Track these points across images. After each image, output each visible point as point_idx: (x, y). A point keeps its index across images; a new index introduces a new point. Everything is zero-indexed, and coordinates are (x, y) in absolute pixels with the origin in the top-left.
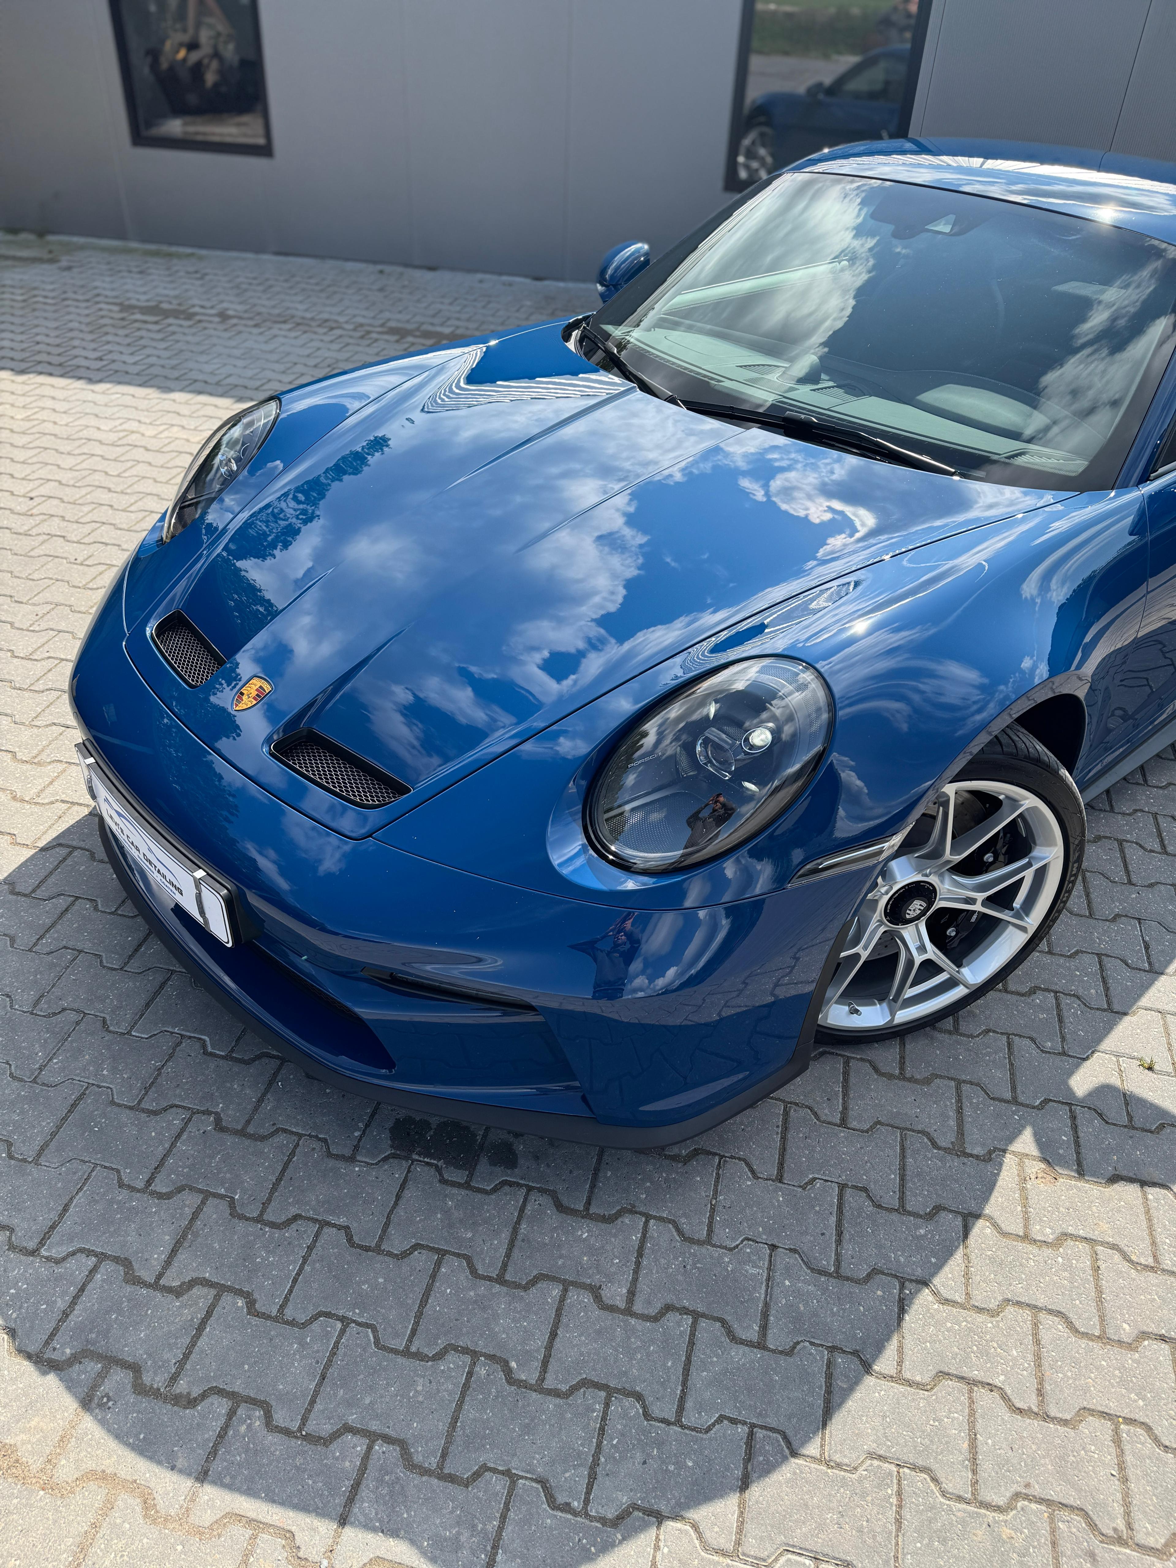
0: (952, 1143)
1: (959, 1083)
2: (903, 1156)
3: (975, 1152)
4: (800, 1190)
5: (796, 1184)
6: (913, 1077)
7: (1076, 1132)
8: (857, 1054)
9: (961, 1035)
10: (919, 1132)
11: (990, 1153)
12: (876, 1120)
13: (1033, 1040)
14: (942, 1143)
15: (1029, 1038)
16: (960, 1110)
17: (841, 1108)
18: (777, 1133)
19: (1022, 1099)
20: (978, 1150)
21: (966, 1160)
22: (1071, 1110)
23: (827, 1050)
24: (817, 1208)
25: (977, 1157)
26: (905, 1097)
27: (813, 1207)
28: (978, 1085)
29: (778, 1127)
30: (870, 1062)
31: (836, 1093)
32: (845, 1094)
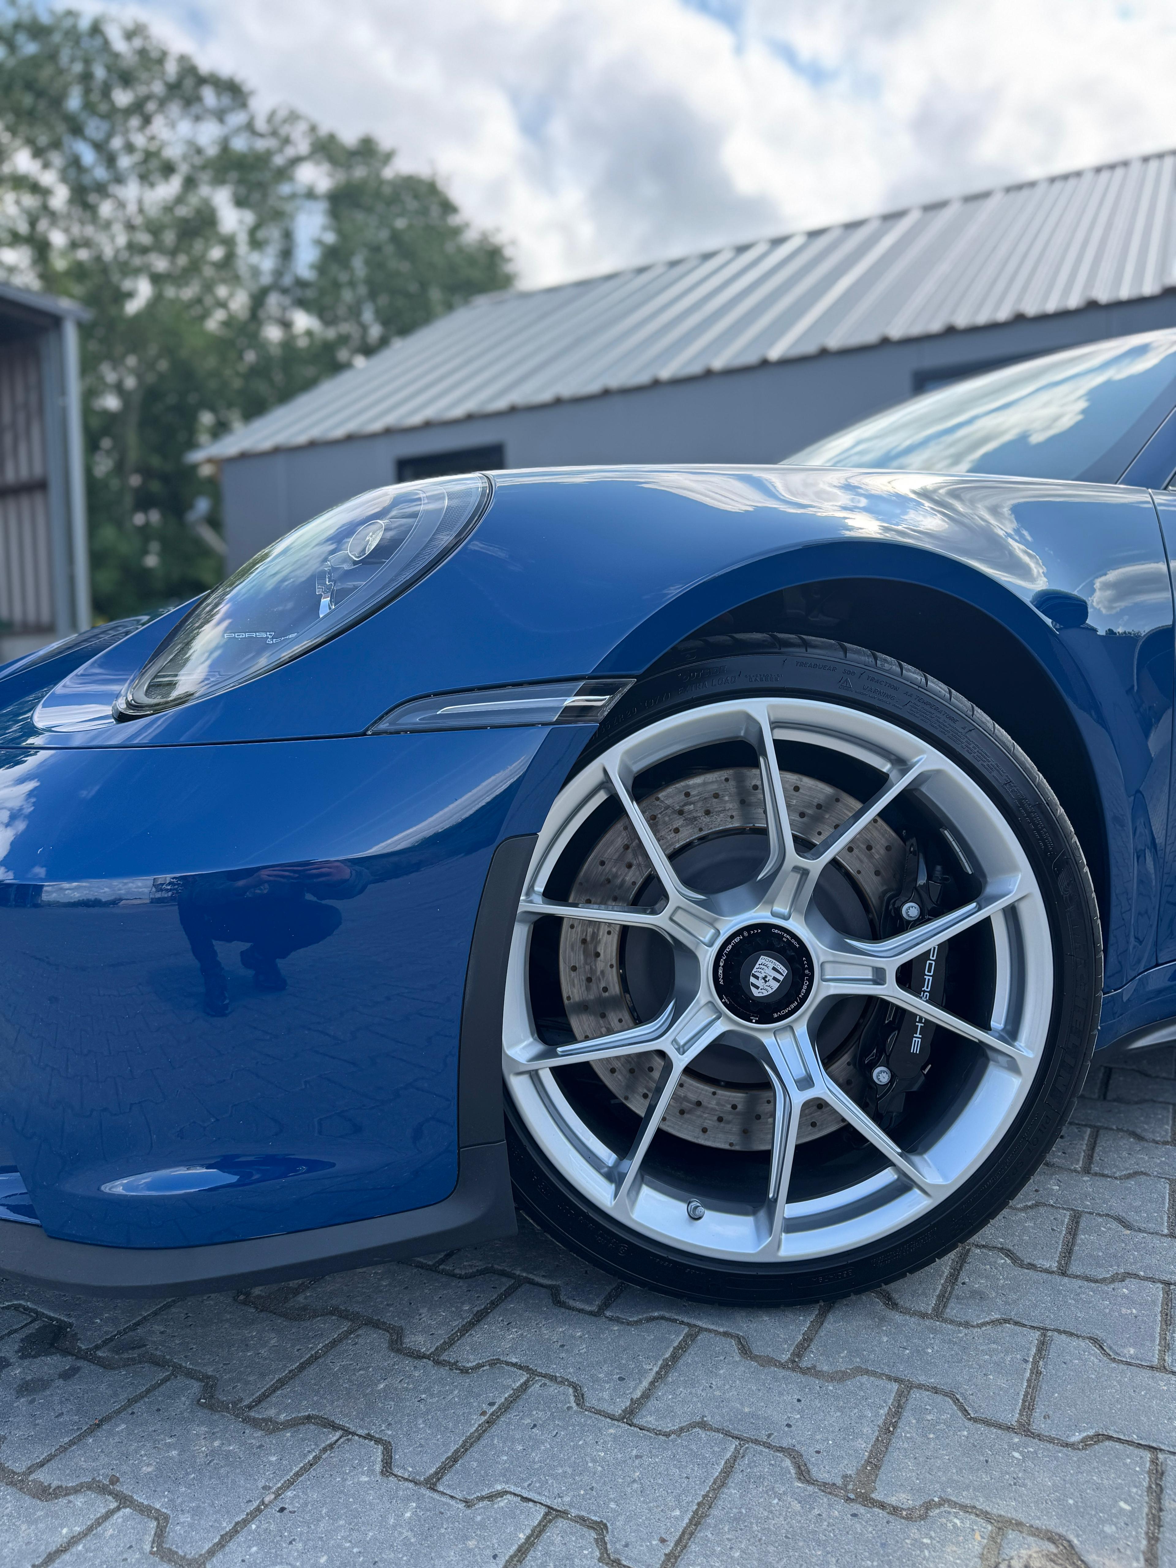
0: (845, 1477)
1: (907, 1387)
2: (721, 1483)
3: (893, 1500)
4: (461, 1506)
5: (459, 1496)
6: (814, 1367)
7: (1159, 1499)
8: (722, 1325)
9: (945, 1321)
10: (781, 1449)
11: (928, 1506)
12: (698, 1419)
13: (1095, 1340)
14: (821, 1474)
15: (1091, 1338)
16: (889, 1429)
17: (638, 1394)
18: (484, 1413)
19: (1039, 1425)
20: (902, 1498)
21: (862, 1510)
22: (1154, 1461)
23: (667, 1315)
24: (471, 1544)
25: (895, 1510)
26: (781, 1394)
27: (466, 1538)
28: (950, 1395)
29: (492, 1404)
30: (738, 1338)
31: (643, 1373)
32: (659, 1377)
